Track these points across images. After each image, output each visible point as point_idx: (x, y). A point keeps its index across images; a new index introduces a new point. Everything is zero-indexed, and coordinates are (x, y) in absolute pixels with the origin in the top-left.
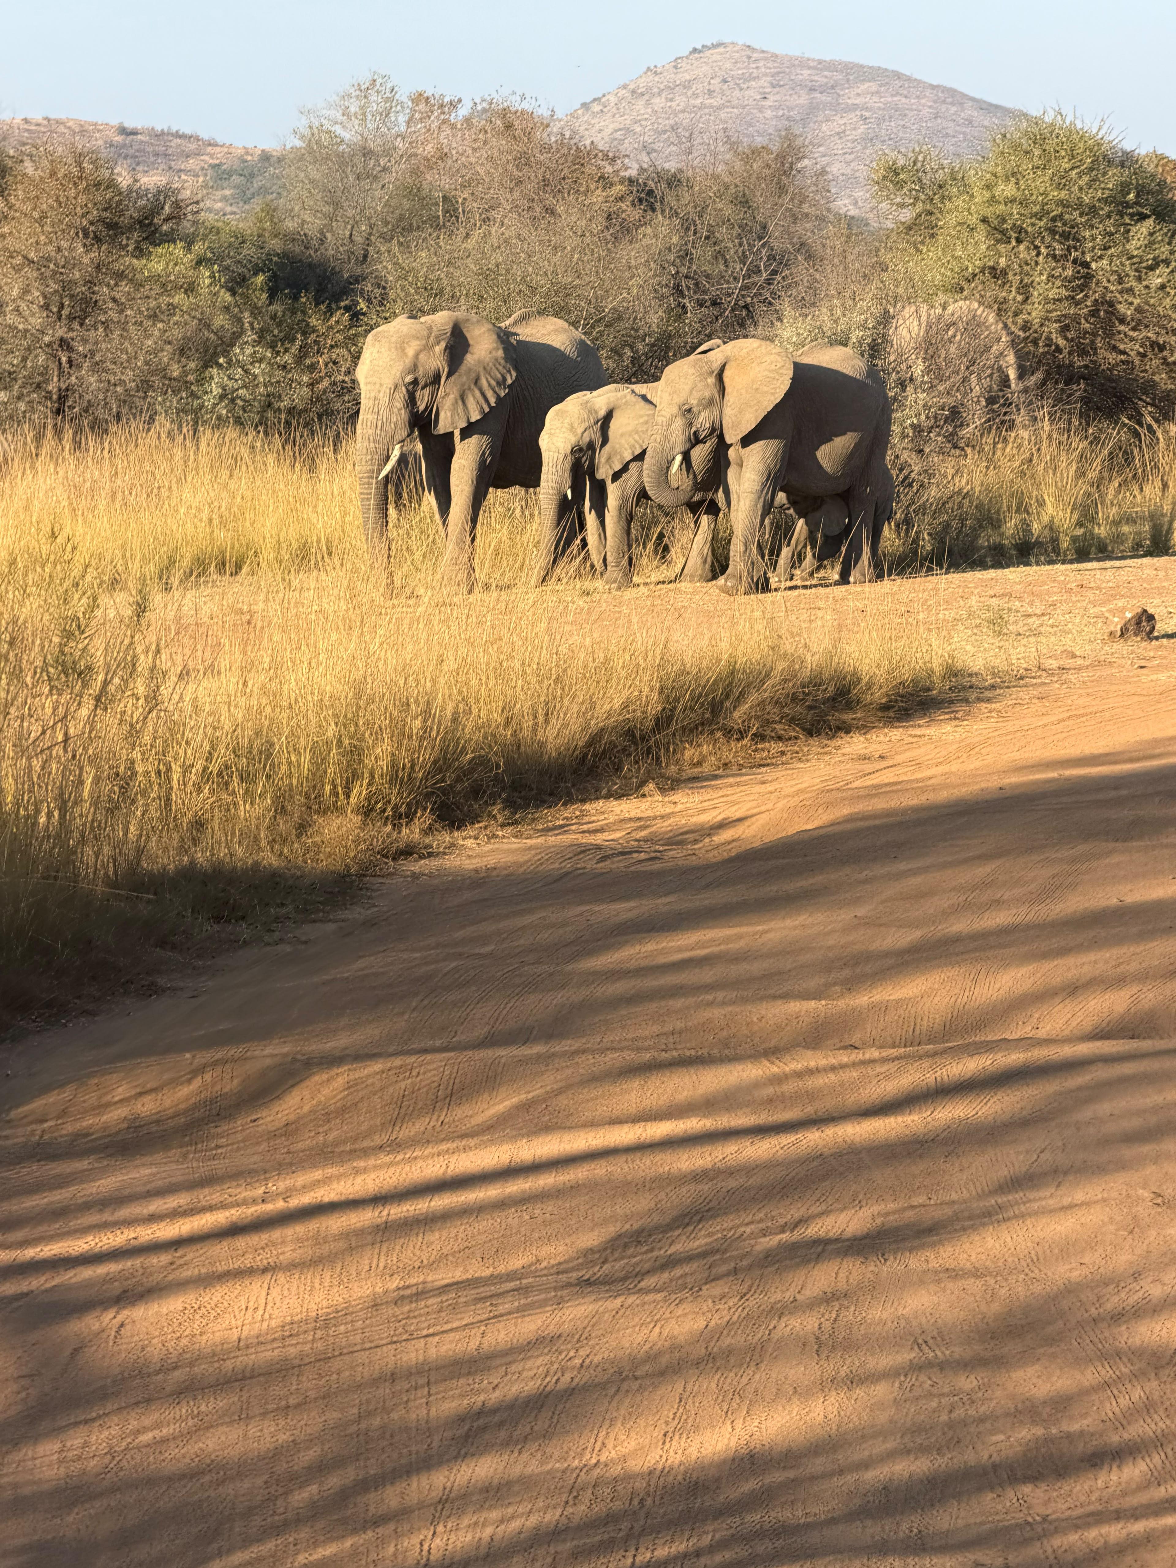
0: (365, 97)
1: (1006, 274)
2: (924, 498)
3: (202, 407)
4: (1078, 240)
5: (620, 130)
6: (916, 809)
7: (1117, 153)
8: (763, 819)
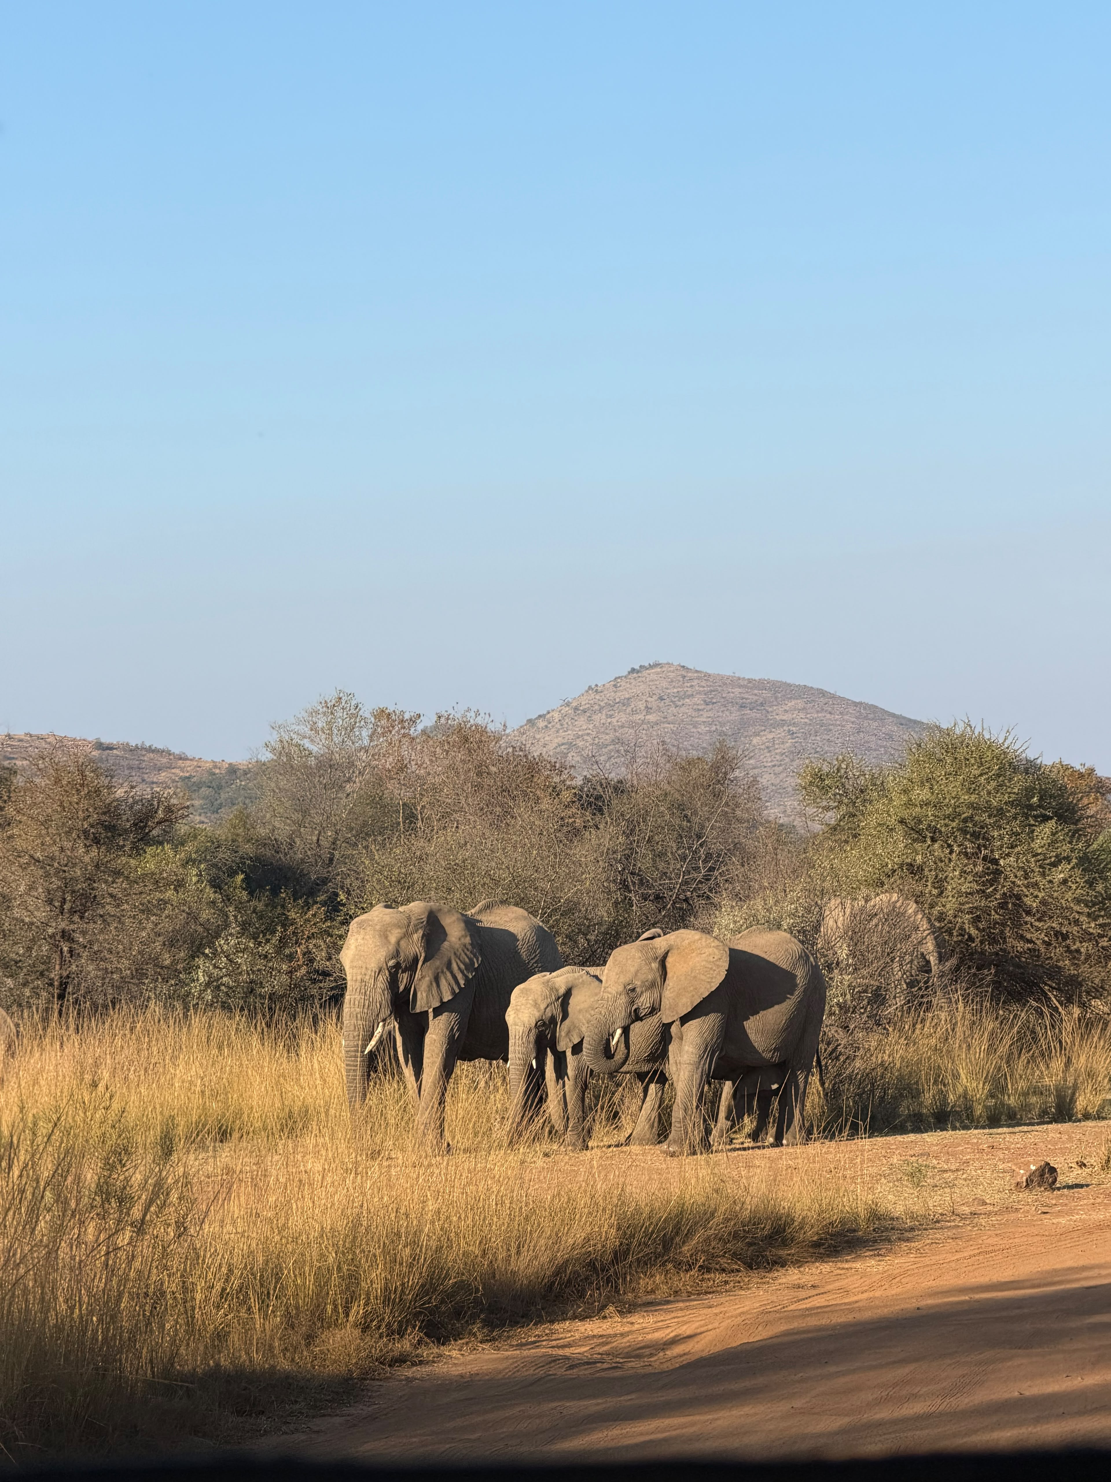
0: (332, 713)
1: (922, 870)
2: (850, 1069)
3: (188, 994)
4: (988, 840)
5: (563, 744)
6: (845, 1326)
7: (1021, 760)
8: (709, 1336)
